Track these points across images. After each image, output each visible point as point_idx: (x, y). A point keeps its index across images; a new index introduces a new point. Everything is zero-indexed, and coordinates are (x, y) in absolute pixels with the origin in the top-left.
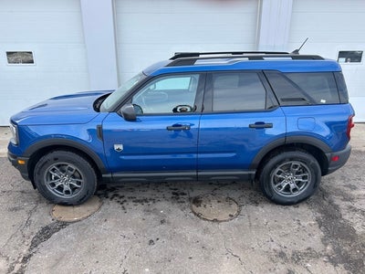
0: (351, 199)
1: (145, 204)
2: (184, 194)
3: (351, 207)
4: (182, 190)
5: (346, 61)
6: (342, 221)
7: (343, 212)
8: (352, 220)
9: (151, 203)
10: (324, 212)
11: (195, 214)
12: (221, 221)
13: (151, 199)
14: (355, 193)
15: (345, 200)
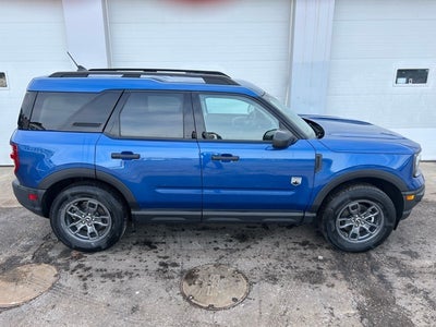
0: (409, 274)
1: (118, 280)
2: (175, 265)
3: (409, 286)
4: (174, 259)
5: (407, 82)
6: (395, 310)
7: (398, 294)
8: (409, 308)
9: (126, 278)
10: (371, 294)
11: (184, 296)
12: (220, 309)
13: (126, 273)
14: (416, 263)
15: (401, 274)
